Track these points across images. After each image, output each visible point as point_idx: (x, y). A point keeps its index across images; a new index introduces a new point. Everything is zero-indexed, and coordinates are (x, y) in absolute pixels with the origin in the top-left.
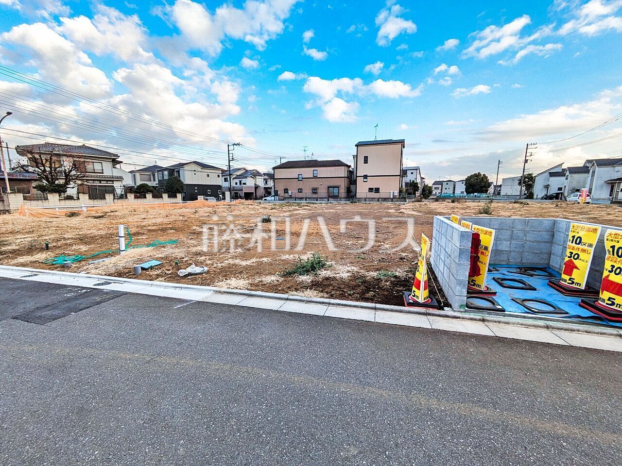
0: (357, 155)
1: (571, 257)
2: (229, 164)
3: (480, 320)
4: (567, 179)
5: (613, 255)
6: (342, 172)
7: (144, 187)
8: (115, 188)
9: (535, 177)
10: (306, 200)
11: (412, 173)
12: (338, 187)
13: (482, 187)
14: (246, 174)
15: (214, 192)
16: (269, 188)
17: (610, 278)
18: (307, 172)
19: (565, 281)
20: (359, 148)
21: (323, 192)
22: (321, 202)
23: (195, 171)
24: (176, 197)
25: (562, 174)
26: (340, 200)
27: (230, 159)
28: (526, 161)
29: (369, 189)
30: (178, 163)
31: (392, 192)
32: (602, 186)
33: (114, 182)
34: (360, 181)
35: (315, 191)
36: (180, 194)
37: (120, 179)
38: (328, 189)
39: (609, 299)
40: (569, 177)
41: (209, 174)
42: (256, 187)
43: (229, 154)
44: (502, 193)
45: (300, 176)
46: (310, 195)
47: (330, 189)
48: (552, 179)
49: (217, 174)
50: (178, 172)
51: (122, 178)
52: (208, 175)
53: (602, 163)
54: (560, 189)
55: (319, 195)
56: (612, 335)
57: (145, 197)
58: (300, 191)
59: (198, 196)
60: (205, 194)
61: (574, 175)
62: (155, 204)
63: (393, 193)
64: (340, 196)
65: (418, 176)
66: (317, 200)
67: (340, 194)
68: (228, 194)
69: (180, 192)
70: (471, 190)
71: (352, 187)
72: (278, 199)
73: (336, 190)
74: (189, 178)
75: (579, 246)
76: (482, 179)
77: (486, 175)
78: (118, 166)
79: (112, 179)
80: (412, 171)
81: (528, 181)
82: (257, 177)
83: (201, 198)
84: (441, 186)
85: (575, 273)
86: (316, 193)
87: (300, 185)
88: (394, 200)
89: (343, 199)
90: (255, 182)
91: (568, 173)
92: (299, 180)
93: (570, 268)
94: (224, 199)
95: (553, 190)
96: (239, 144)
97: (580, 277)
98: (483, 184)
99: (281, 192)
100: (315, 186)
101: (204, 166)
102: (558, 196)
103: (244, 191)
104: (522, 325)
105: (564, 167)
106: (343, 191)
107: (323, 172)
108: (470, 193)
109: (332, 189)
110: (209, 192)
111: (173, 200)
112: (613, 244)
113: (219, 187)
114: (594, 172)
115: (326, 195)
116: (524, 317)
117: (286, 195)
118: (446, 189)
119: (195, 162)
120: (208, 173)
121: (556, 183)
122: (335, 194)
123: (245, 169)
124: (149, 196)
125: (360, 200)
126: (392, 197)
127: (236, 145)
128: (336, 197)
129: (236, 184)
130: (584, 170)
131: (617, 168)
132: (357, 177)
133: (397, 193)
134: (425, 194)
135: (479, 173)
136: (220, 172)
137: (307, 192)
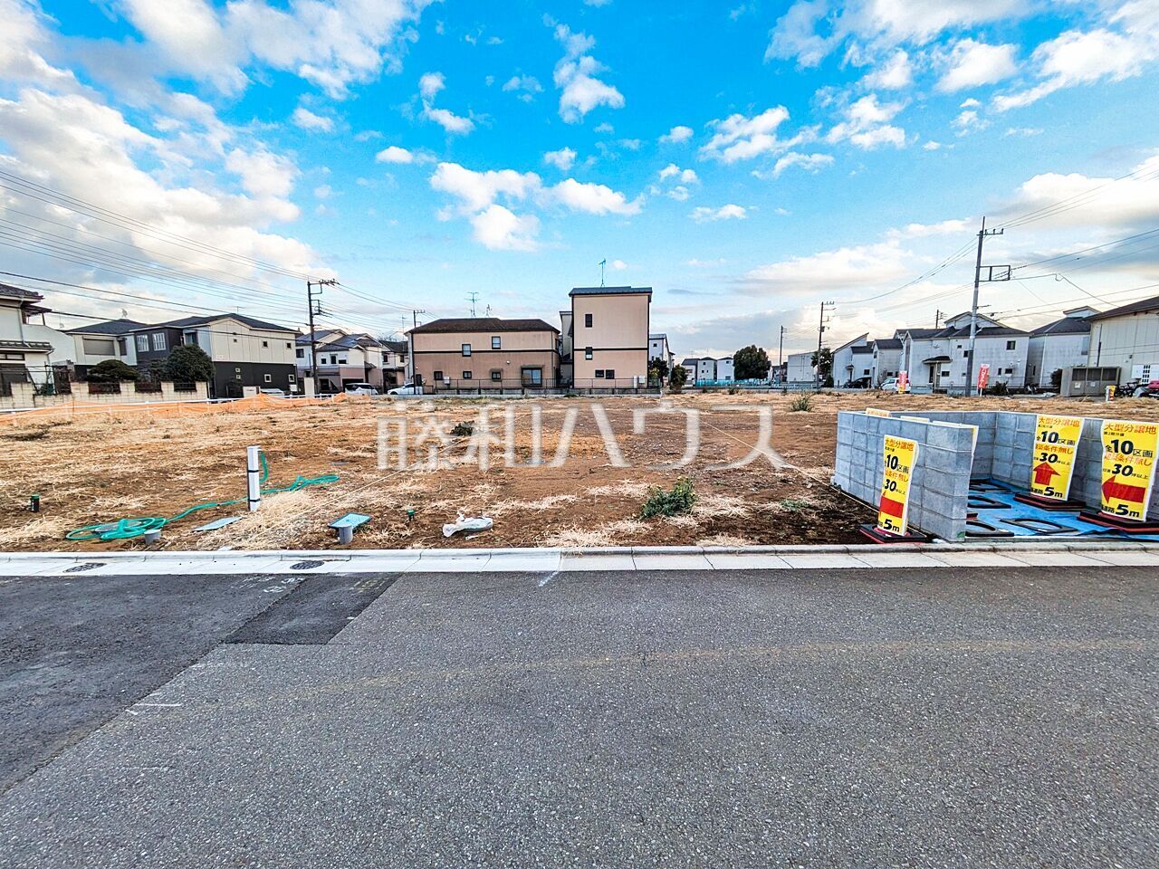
0: (573, 312)
1: (1045, 459)
2: (311, 321)
3: (990, 550)
4: (875, 357)
5: (1116, 451)
6: (545, 341)
7: (112, 367)
8: (30, 369)
9: (833, 353)
10: (480, 393)
11: (655, 345)
12: (540, 369)
13: (759, 369)
14: (344, 342)
15: (279, 378)
16: (391, 370)
17: (1116, 481)
18: (481, 341)
19: (1041, 492)
20: (575, 299)
21: (512, 377)
22: (509, 396)
23: (235, 334)
24: (195, 390)
25: (867, 349)
26: (545, 393)
27: (314, 312)
28: (822, 329)
29: (597, 372)
30: (190, 316)
31: (635, 377)
32: (919, 367)
33: (26, 356)
34: (579, 358)
35: (496, 375)
36: (204, 384)
37: (43, 349)
38: (522, 373)
39: (1120, 507)
40: (878, 354)
41: (268, 341)
42: (368, 369)
43: (310, 301)
44: (788, 380)
45: (467, 348)
46: (488, 384)
47: (524, 372)
48: (854, 356)
49: (285, 342)
50: (194, 335)
51: (50, 348)
52: (265, 344)
53: (919, 334)
54: (867, 372)
55: (505, 384)
56: (1136, 549)
57: (118, 391)
58: (467, 375)
59: (245, 388)
60: (260, 383)
61: (884, 351)
62: (145, 406)
63: (638, 379)
64: (544, 385)
65: (665, 349)
66: (501, 394)
67: (544, 381)
68: (309, 383)
69: (203, 379)
70: (743, 373)
71: (565, 369)
72: (421, 392)
73: (536, 375)
74: (221, 348)
75: (1056, 444)
76: (759, 356)
77: (764, 350)
78: (35, 320)
79: (22, 349)
80: (655, 342)
81: (824, 361)
82: (369, 348)
83: (249, 392)
84: (694, 367)
85: (1054, 482)
86: (499, 380)
87: (467, 364)
88: (640, 391)
89: (550, 391)
90: (366, 357)
91: (876, 349)
92: (464, 356)
93: (1044, 474)
94: (301, 392)
95: (858, 375)
96: (332, 283)
97: (1061, 485)
98: (760, 364)
99: (428, 379)
100: (497, 367)
101: (255, 325)
102: (863, 383)
103: (342, 378)
104: (1041, 550)
105: (869, 339)
106: (549, 375)
107: (510, 341)
108: (743, 378)
109: (529, 372)
110: (268, 378)
111: (187, 397)
112: (1115, 438)
113: (292, 368)
114: (908, 348)
115: (517, 383)
116: (1037, 541)
117: (439, 384)
118: (703, 371)
119: (234, 316)
120: (265, 340)
121: (862, 362)
122: (535, 382)
123: (340, 332)
124: (128, 388)
125: (581, 391)
126: (635, 386)
127: (327, 283)
128: (537, 387)
129: (324, 361)
130: (894, 344)
131: (936, 343)
132: (574, 350)
133: (643, 380)
134: (677, 380)
135: (753, 346)
136: (293, 337)
137: (481, 377)
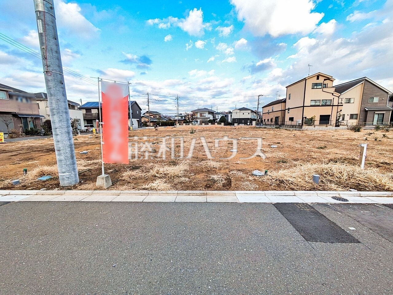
12: (279, 117)
15: (245, 121)
20: (287, 89)
22: (273, 127)
29: (290, 118)
31: (298, 121)
35: (272, 120)
38: (275, 119)
43: (258, 101)
45: (269, 111)
49: (248, 113)
55: (272, 123)
57: (208, 124)
58: (268, 120)
60: (240, 123)
68: (254, 122)
69: (223, 122)
83: (236, 124)
87: (268, 117)
92: (268, 114)
94: (251, 124)
100: (272, 117)
106: (280, 120)
107: (275, 108)
111: (220, 125)
113: (249, 119)
120: (244, 113)
132: (286, 110)
136: (251, 111)
